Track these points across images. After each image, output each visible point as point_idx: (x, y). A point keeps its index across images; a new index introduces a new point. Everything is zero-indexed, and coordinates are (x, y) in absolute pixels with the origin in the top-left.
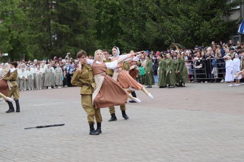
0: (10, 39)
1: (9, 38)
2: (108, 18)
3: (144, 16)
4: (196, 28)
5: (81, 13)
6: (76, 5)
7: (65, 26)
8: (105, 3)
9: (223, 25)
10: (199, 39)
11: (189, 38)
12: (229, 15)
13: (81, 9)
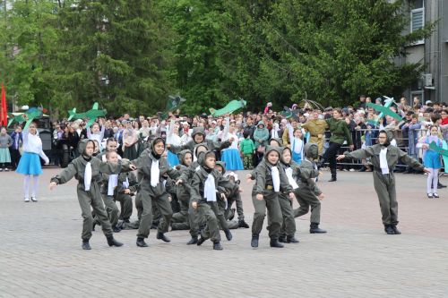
0: (32, 82)
1: (30, 78)
2: (197, 50)
3: (257, 51)
4: (347, 74)
5: (150, 40)
6: (143, 26)
7: (121, 62)
8: (195, 25)
9: (393, 72)
10: (349, 95)
11: (333, 92)
12: (404, 55)
13: (151, 34)
